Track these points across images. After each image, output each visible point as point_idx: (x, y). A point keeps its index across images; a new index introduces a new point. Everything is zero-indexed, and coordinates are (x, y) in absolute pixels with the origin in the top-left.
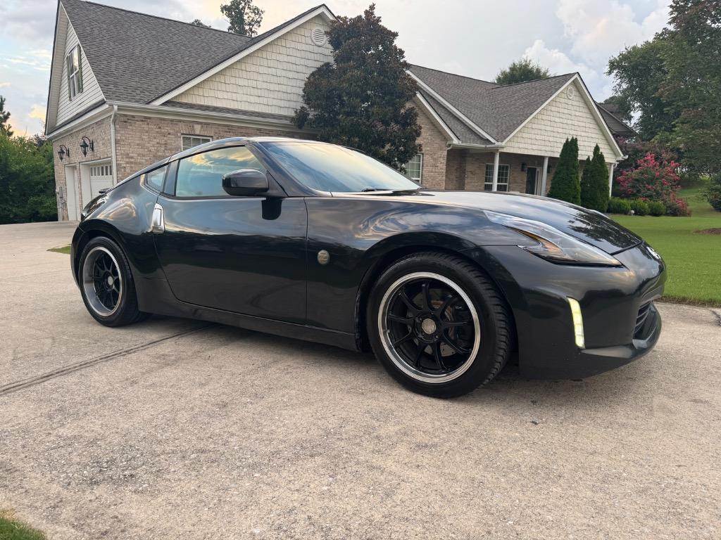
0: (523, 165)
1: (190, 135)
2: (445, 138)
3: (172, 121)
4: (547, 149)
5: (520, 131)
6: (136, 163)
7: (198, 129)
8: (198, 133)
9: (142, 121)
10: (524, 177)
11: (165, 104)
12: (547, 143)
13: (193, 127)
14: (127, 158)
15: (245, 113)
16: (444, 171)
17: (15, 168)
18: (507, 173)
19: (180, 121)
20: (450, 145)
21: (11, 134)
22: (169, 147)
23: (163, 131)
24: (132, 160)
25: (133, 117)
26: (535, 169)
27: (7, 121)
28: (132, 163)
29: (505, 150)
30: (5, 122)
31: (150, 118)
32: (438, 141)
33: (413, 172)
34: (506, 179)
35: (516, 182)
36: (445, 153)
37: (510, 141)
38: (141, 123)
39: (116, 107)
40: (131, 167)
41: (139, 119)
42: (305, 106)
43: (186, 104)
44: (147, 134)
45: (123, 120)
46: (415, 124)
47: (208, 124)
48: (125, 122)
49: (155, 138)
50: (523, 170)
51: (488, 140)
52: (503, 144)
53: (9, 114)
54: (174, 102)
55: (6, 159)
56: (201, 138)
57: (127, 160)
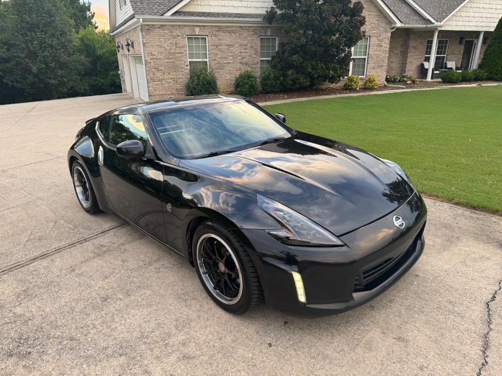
0: (462, 38)
1: (192, 35)
2: (390, 22)
3: (179, 26)
4: (484, 24)
5: (459, 11)
6: (157, 59)
7: (197, 31)
8: (197, 33)
9: (159, 28)
10: (462, 48)
11: (174, 14)
12: (484, 20)
13: (194, 29)
14: (151, 55)
15: (230, 15)
16: (388, 49)
17: (99, 52)
18: (446, 46)
19: (185, 26)
20: (394, 28)
21: (96, 28)
22: (178, 45)
23: (174, 34)
24: (154, 57)
25: (154, 25)
26: (473, 41)
27: (94, 18)
28: (154, 59)
29: (443, 29)
30: (92, 18)
31: (164, 26)
32: (383, 25)
33: (361, 51)
34: (445, 52)
35: (454, 54)
36: (389, 35)
37: (449, 20)
38: (159, 29)
39: (141, 20)
40: (154, 62)
41: (157, 27)
42: (274, 6)
43: (189, 12)
44: (163, 37)
45: (147, 28)
46: (360, 16)
47: (204, 26)
48: (148, 30)
49: (169, 40)
50: (460, 43)
51: (429, 20)
52: (442, 23)
53: (94, 13)
54: (180, 12)
55: (94, 46)
56: (200, 37)
57: (151, 57)
